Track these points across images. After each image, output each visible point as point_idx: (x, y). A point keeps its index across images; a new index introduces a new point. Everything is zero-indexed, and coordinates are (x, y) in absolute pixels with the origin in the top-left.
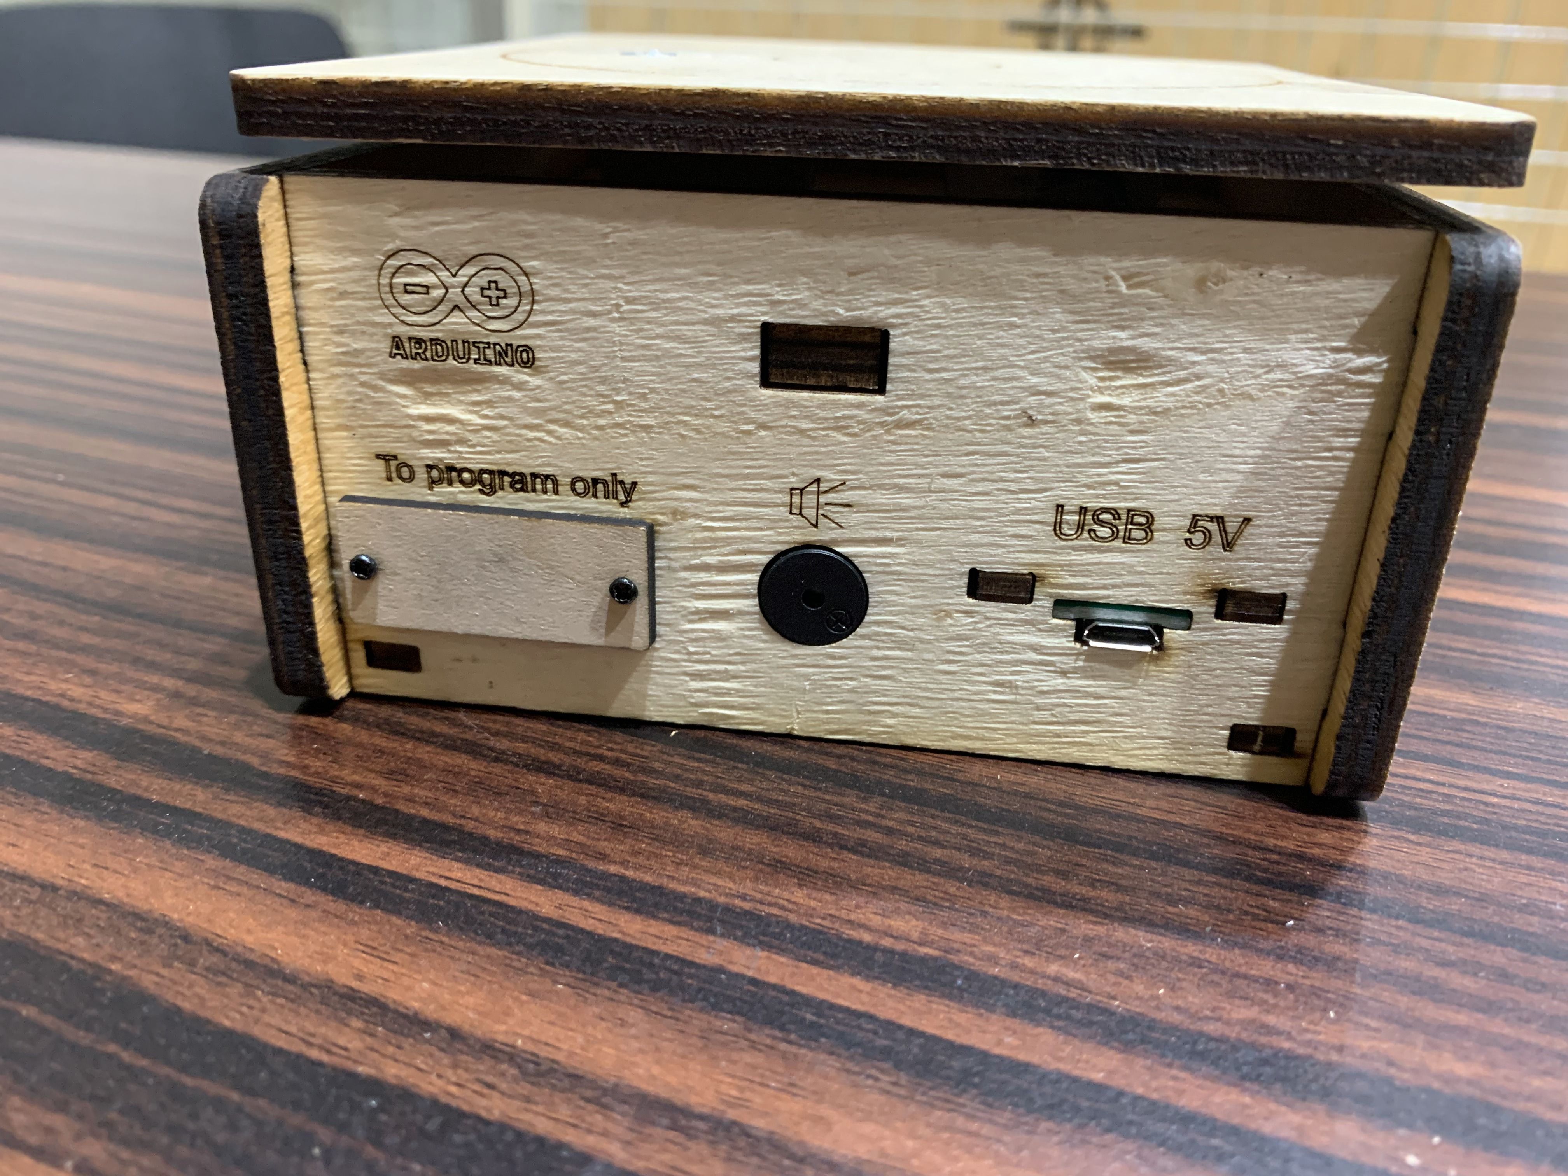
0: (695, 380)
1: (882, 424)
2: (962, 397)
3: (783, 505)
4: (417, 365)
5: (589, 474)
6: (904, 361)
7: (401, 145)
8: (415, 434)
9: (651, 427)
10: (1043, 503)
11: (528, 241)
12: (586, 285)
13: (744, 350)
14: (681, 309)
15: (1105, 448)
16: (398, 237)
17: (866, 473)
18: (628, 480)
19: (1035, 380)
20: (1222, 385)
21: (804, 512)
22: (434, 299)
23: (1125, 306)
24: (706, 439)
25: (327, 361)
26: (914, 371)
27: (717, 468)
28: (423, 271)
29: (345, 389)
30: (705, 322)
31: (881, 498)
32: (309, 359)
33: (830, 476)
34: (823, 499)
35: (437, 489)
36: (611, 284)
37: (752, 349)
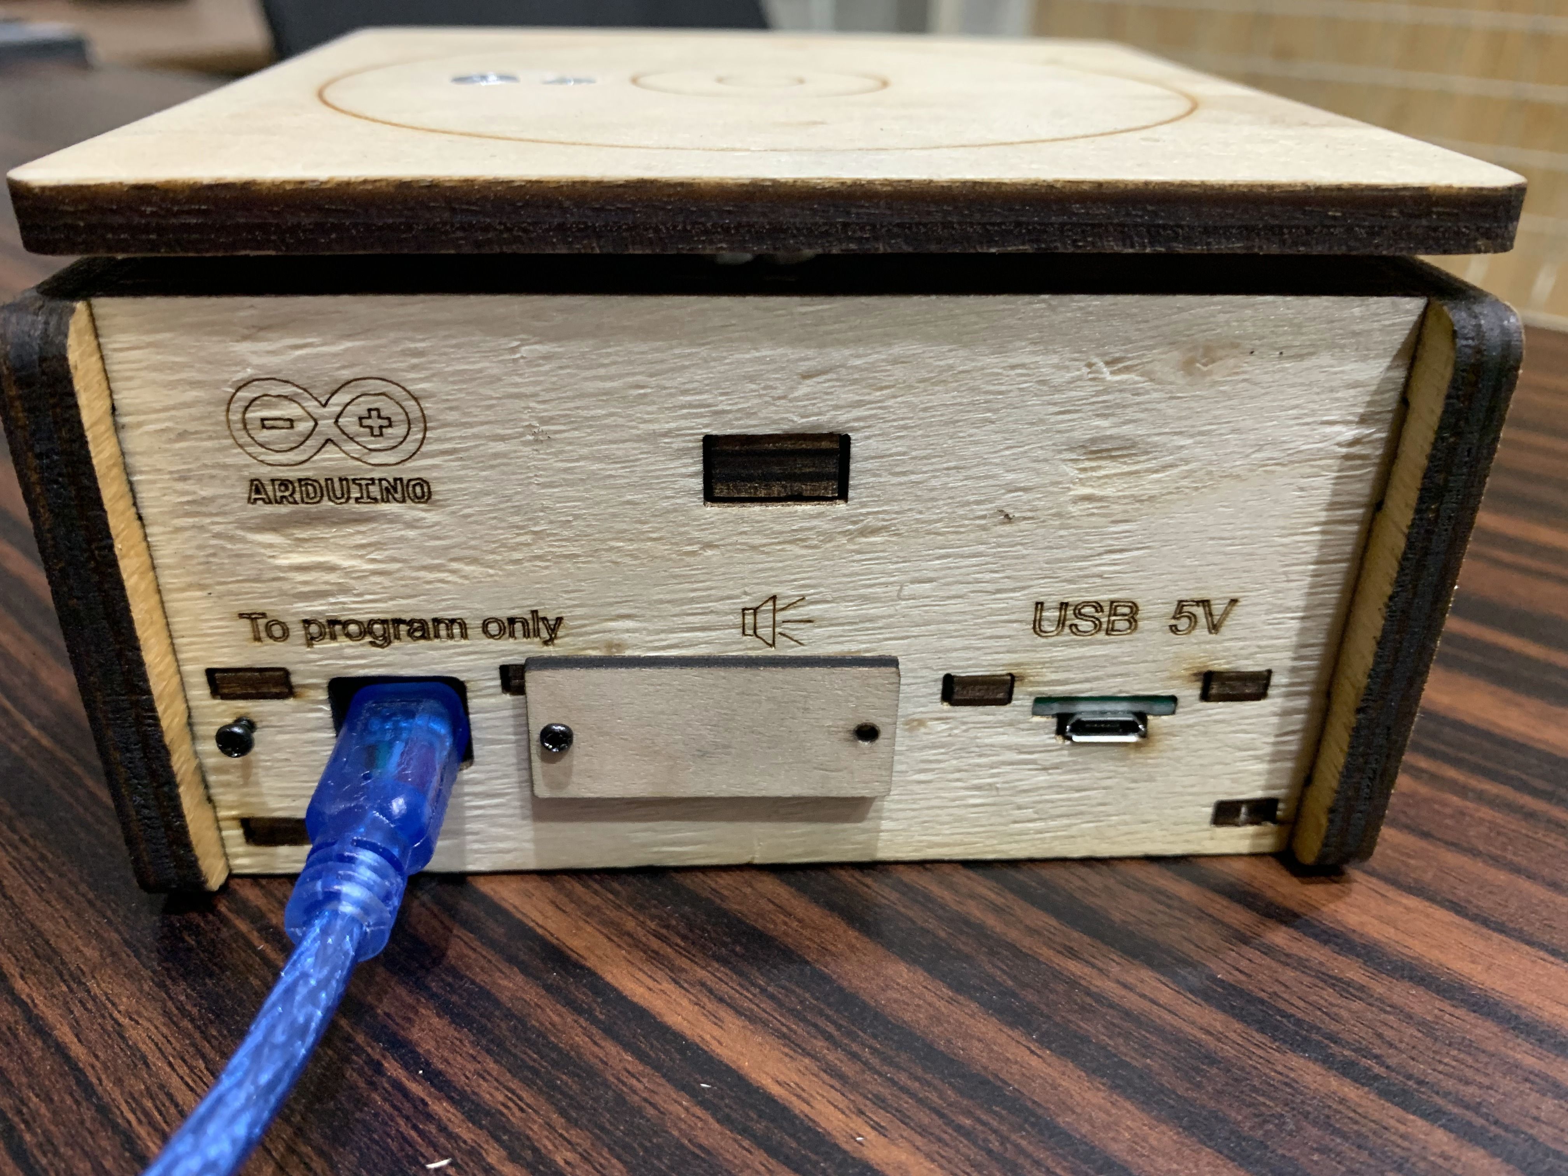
0: (629, 502)
1: (844, 533)
2: (933, 499)
3: (734, 626)
4: (284, 509)
5: (504, 614)
6: (869, 465)
7: (247, 256)
8: (286, 586)
9: (578, 556)
10: (1022, 601)
11: (415, 361)
12: (490, 407)
13: (685, 466)
14: (608, 426)
15: (1086, 541)
16: (249, 365)
17: (828, 586)
18: (551, 616)
19: (1011, 476)
20: (1210, 468)
21: (760, 632)
22: (299, 434)
23: (1109, 393)
24: (642, 565)
25: (170, 512)
26: (880, 476)
27: (657, 593)
28: (286, 402)
29: (195, 543)
30: (639, 439)
31: (846, 610)
32: (144, 512)
33: (786, 592)
34: (779, 617)
35: (318, 646)
36: (520, 404)
37: (694, 464)
